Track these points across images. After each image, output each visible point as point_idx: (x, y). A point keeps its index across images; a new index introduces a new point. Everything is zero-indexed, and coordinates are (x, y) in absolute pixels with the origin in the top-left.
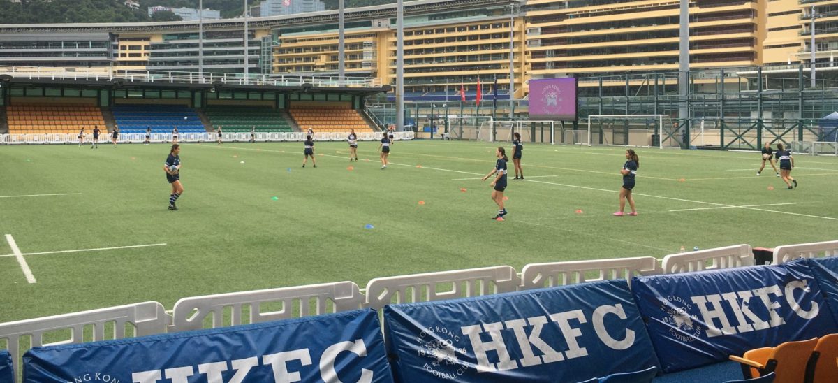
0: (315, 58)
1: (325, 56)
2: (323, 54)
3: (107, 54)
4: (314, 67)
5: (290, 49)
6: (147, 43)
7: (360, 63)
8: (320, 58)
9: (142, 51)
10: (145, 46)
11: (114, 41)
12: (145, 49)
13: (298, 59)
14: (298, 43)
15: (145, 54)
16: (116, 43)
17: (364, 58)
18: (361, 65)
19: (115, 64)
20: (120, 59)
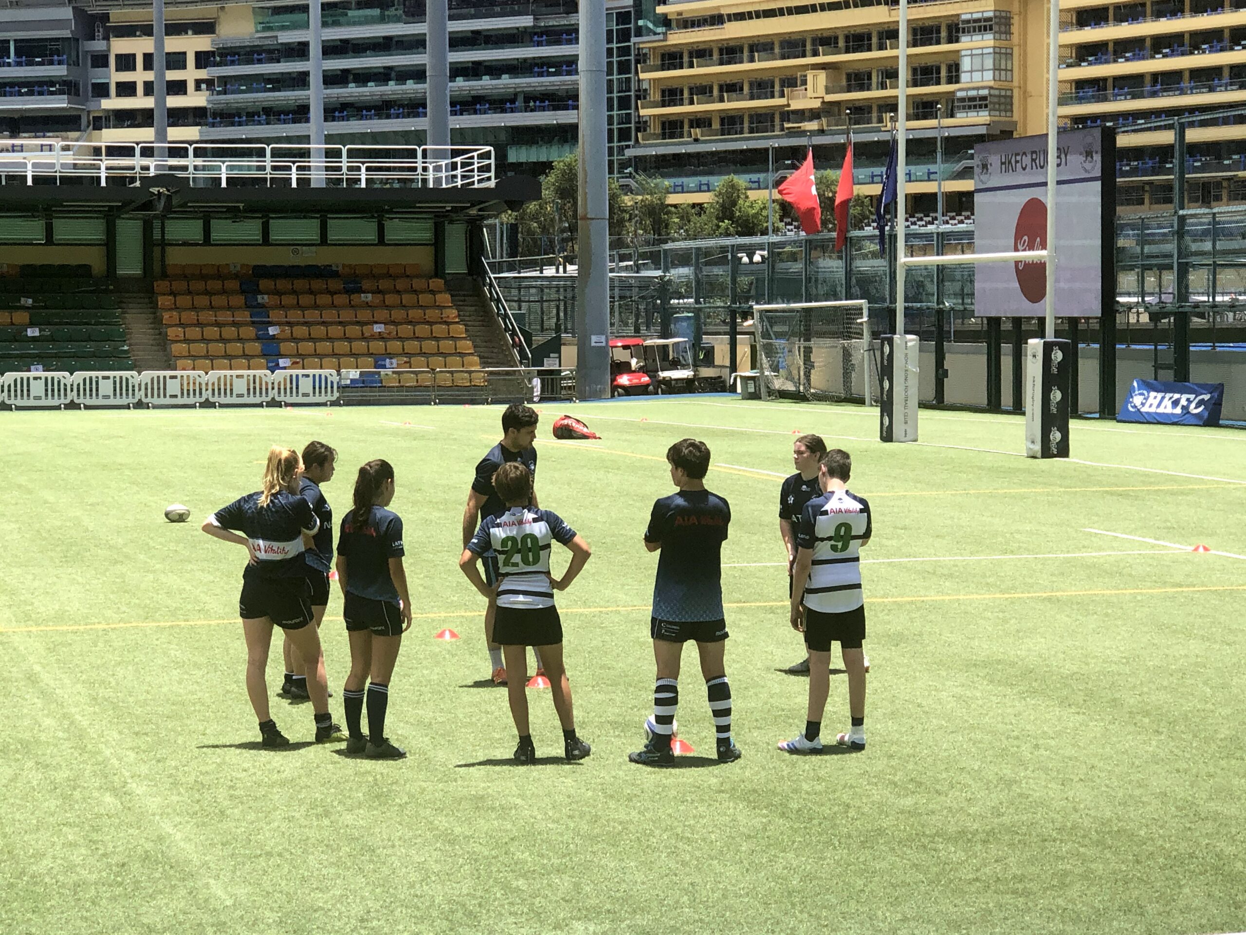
0: (791, 81)
1: (822, 76)
2: (816, 67)
3: (69, 87)
4: (787, 115)
5: (701, 53)
6: (204, 43)
7: (950, 97)
8: (804, 82)
9: (190, 74)
10: (198, 54)
11: (93, 38)
12: (198, 66)
13: (731, 88)
14: (728, 25)
15: (198, 83)
16: (98, 45)
17: (964, 77)
18: (953, 106)
19: (99, 122)
20: (113, 103)
